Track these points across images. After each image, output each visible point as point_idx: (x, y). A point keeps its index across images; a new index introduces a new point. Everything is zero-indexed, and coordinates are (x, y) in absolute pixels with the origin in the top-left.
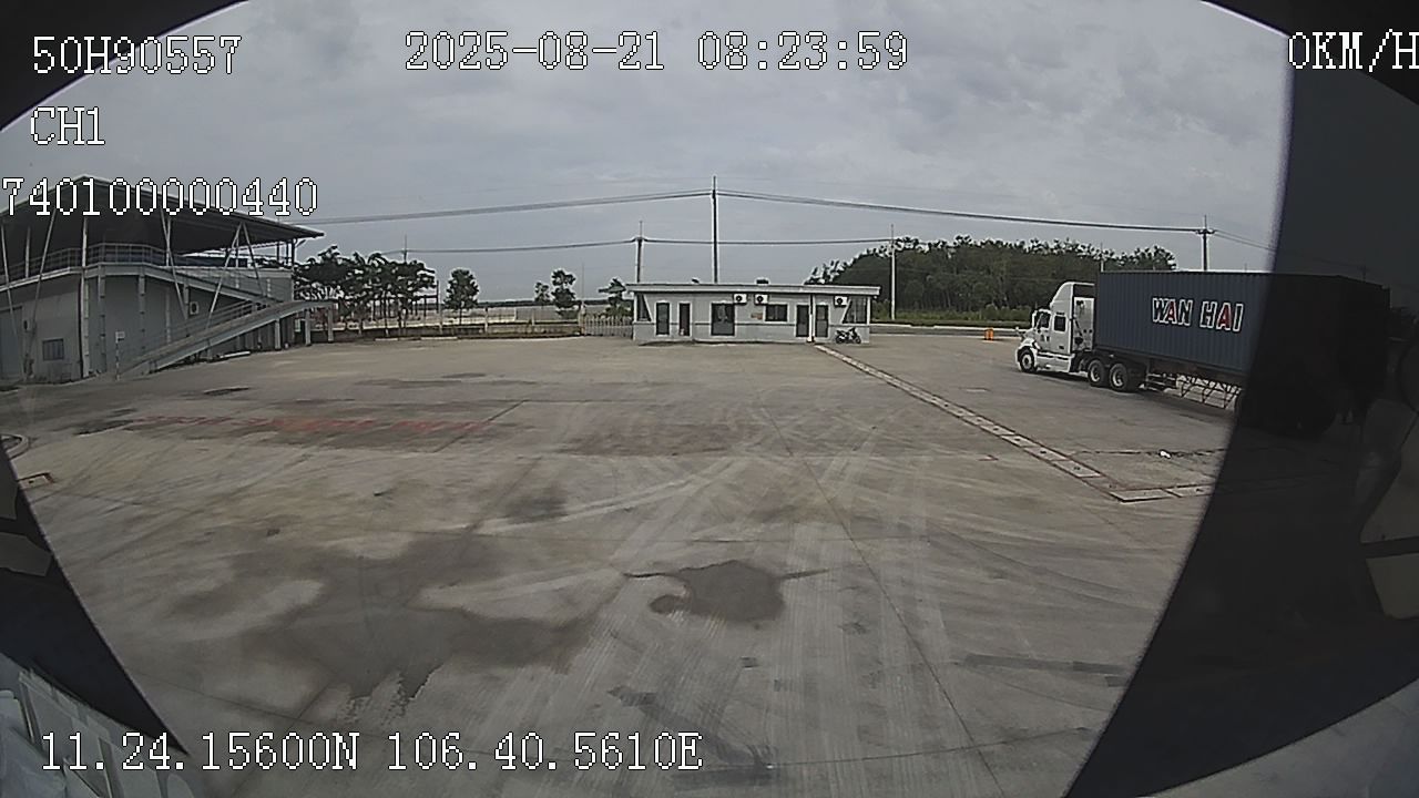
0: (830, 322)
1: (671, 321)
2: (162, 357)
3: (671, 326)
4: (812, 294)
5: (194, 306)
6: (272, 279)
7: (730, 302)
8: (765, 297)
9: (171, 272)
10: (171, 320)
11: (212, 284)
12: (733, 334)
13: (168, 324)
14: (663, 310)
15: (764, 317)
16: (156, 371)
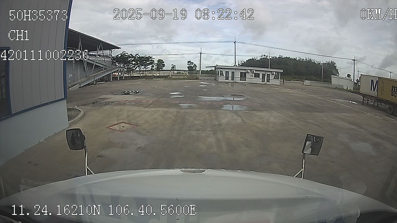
0: (270, 79)
1: (229, 76)
3: (229, 78)
4: (266, 71)
5: (87, 68)
7: (245, 72)
8: (254, 71)
10: (80, 72)
11: (93, 61)
12: (246, 81)
14: (227, 73)
15: (254, 76)
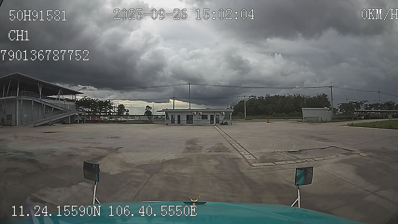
0: (220, 120)
1: (175, 120)
2: (37, 123)
4: (215, 112)
5: (47, 110)
6: (69, 105)
7: (192, 114)
8: (201, 113)
9: (41, 101)
10: (41, 114)
11: (52, 104)
12: (192, 123)
13: (40, 114)
15: (201, 118)
16: (35, 126)
